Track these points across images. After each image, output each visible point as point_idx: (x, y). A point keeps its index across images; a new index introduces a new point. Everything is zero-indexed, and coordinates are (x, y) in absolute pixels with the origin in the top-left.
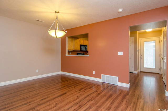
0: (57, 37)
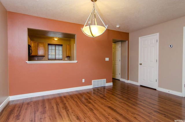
0: (94, 35)
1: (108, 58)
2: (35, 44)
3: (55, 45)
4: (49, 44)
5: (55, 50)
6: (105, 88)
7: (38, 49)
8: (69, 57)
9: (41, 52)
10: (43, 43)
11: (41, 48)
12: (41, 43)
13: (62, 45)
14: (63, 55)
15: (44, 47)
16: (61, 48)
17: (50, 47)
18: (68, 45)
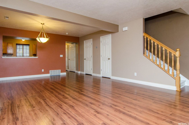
1: (62, 55)
2: (5, 44)
3: (23, 45)
4: (17, 44)
5: (23, 49)
6: (60, 76)
7: (7, 48)
8: (35, 55)
9: (10, 51)
10: (12, 43)
11: (10, 47)
12: (10, 43)
13: (29, 45)
14: (30, 53)
15: (13, 46)
16: (28, 47)
17: (18, 47)
18: (34, 45)
